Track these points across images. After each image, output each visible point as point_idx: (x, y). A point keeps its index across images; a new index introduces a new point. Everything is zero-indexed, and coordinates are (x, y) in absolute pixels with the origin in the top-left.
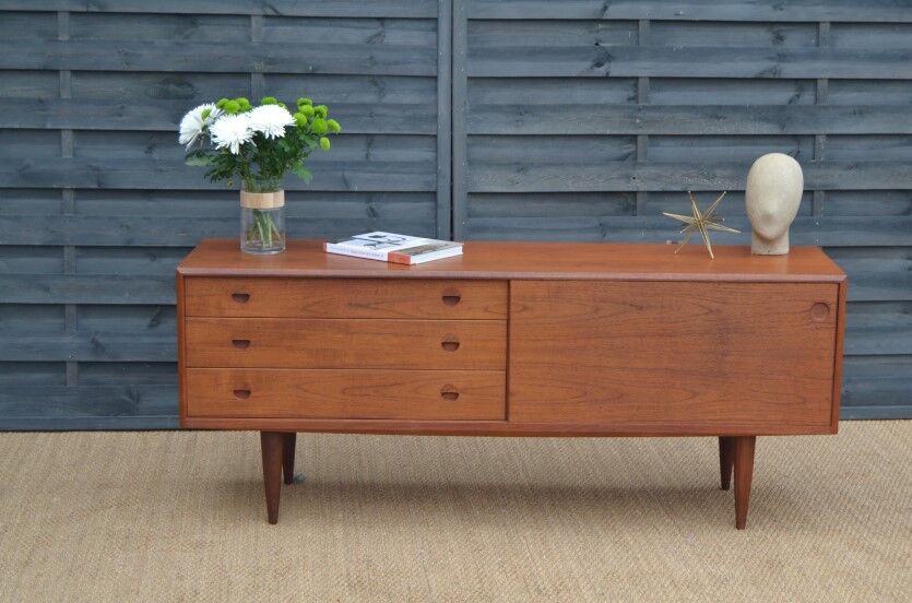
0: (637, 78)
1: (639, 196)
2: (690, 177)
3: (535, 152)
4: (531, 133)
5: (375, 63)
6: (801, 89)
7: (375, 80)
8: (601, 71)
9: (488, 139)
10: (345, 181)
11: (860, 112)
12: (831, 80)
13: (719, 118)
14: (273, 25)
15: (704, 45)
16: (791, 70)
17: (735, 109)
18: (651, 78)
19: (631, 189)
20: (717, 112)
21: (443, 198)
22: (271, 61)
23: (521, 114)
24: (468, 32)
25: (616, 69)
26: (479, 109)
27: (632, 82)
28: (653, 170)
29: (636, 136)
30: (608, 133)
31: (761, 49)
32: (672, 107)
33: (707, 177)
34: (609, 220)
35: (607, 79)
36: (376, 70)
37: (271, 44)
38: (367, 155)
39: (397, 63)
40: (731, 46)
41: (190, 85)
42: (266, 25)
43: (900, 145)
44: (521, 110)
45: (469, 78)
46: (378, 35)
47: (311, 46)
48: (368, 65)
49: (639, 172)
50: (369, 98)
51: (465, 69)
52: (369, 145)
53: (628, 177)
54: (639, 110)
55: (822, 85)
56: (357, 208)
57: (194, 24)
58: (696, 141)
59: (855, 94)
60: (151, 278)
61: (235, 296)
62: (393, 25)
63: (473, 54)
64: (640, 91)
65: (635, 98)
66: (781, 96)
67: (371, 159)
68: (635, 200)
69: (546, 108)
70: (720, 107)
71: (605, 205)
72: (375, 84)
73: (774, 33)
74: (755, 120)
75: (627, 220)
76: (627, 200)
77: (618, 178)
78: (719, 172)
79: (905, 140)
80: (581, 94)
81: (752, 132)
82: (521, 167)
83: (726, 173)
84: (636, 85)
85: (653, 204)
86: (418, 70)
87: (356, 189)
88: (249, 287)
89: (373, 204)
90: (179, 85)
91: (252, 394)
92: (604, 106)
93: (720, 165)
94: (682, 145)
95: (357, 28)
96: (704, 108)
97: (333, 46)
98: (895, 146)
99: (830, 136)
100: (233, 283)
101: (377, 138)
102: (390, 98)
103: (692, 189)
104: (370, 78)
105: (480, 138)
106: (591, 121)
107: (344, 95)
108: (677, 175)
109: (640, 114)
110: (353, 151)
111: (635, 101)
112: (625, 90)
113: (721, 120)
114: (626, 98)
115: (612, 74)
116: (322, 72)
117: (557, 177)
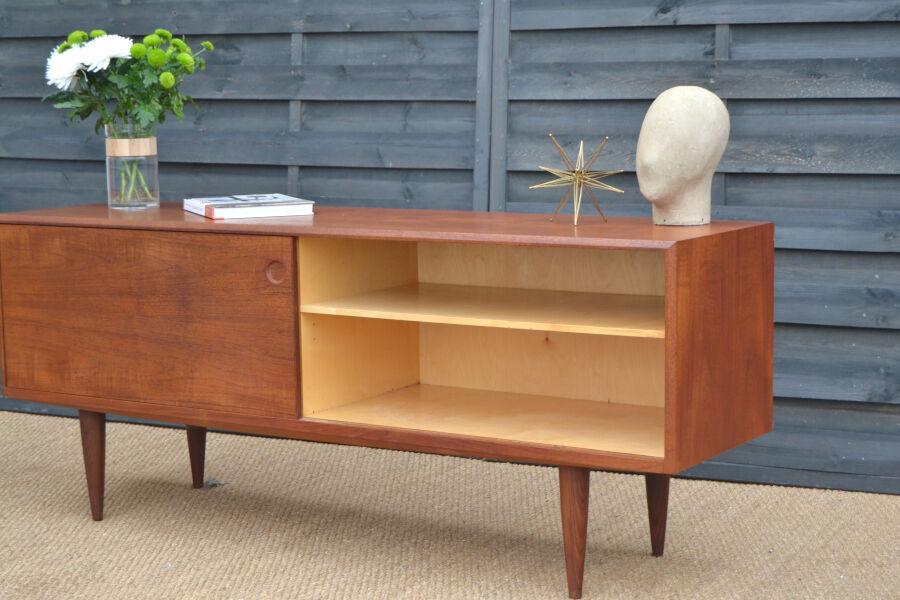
0: (713, 27)
2: (778, 154)
3: (588, 121)
4: (582, 97)
5: (414, 17)
7: (412, 36)
8: (666, 19)
9: (534, 105)
10: (379, 156)
13: (818, 76)
17: (841, 63)
18: (732, 26)
20: (814, 68)
21: (480, 176)
22: (309, 19)
23: (570, 75)
25: (686, 15)
26: (523, 68)
27: (707, 32)
32: (755, 62)
33: (803, 155)
35: (675, 28)
36: (414, 26)
38: (405, 126)
39: (436, 17)
41: (237, 49)
44: (566, 69)
45: (512, 32)
48: (407, 20)
50: (411, 58)
51: (508, 21)
52: (407, 114)
54: (713, 67)
56: (392, 187)
58: (791, 109)
64: (717, 43)
65: (712, 53)
67: (409, 130)
69: (601, 66)
70: (820, 61)
72: (415, 42)
74: (868, 78)
78: (820, 149)
80: (645, 49)
81: (865, 93)
82: (568, 140)
83: (830, 150)
84: (713, 35)
85: (734, 190)
86: (459, 24)
87: (390, 165)
89: (409, 185)
90: (226, 49)
92: (668, 64)
93: (821, 138)
94: (772, 113)
96: (798, 62)
101: (415, 106)
102: (431, 58)
103: (781, 170)
104: (410, 36)
105: (525, 105)
106: (653, 82)
107: (384, 56)
108: (763, 153)
109: (715, 73)
110: (390, 121)
111: (711, 56)
112: (701, 42)
113: (822, 79)
114: (702, 53)
115: (678, 23)
116: (360, 30)
117: (611, 152)
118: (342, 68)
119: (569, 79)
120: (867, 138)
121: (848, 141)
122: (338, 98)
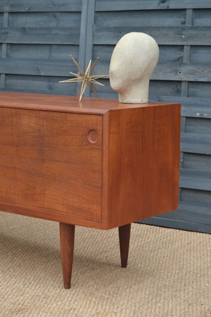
0: (185, 10)
1: (183, 84)
5: (55, 5)
7: (54, 14)
8: (164, 6)
10: (38, 70)
18: (194, 10)
19: (178, 80)
23: (120, 33)
25: (173, 4)
26: (100, 29)
28: (192, 68)
29: (183, 46)
32: (204, 27)
35: (168, 10)
38: (50, 56)
39: (64, 5)
45: (95, 12)
48: (51, 6)
49: (184, 69)
50: (53, 24)
52: (50, 50)
53: (176, 72)
54: (184, 29)
56: (43, 84)
64: (187, 18)
65: (184, 23)
67: (51, 58)
68: (181, 86)
72: (55, 17)
77: (170, 72)
84: (185, 14)
85: (192, 89)
87: (43, 74)
89: (51, 83)
101: (54, 47)
102: (62, 24)
104: (53, 14)
105: (101, 47)
107: (42, 23)
108: (206, 72)
109: (185, 32)
110: (43, 54)
111: (184, 24)
112: (180, 18)
114: (180, 23)
115: (170, 8)
116: (32, 11)
118: (24, 29)
119: (120, 34)
122: (22, 43)
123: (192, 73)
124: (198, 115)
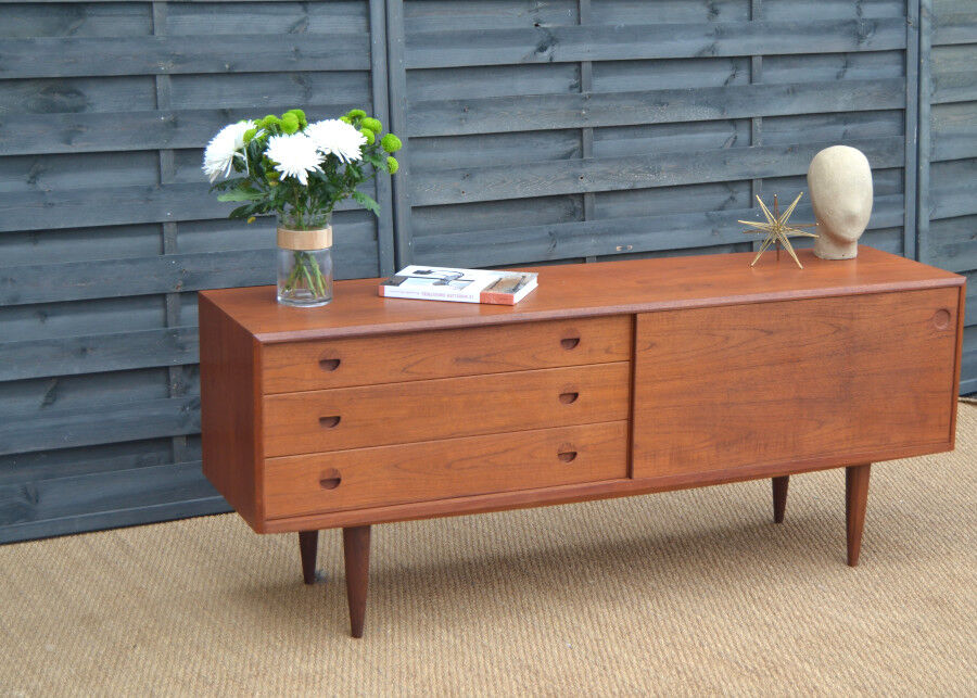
0: (579, 63)
1: (587, 199)
2: (634, 171)
3: (477, 154)
4: (475, 132)
5: (301, 57)
6: (737, 68)
7: (299, 76)
8: (544, 57)
9: (429, 142)
11: (794, 90)
12: (764, 57)
13: (662, 105)
14: (179, 14)
15: (643, 23)
16: (728, 47)
17: (678, 93)
18: (594, 63)
19: (579, 191)
20: (660, 98)
22: (179, 59)
23: (465, 111)
24: (406, 15)
25: (561, 53)
26: (419, 107)
27: (573, 68)
28: (600, 168)
29: (581, 129)
30: (554, 127)
31: (699, 25)
32: (618, 94)
33: (653, 172)
34: (560, 227)
35: (552, 65)
36: (304, 65)
37: (178, 38)
39: (325, 56)
40: (669, 22)
42: (170, 14)
43: (828, 124)
44: (465, 106)
45: (408, 71)
46: (301, 22)
47: (225, 39)
48: (294, 59)
49: (587, 170)
50: (296, 99)
51: (404, 60)
53: (576, 177)
54: (584, 99)
55: (757, 62)
57: (80, 15)
58: (639, 131)
59: (786, 71)
60: (46, 343)
61: (323, 362)
62: (319, 10)
63: (413, 41)
64: (583, 78)
65: (579, 87)
66: (716, 77)
68: (583, 203)
69: (490, 102)
70: (663, 92)
71: (553, 211)
72: (301, 81)
73: (708, 7)
74: (696, 104)
75: (575, 226)
76: (574, 204)
77: (567, 179)
78: (664, 165)
79: (832, 119)
80: (522, 84)
81: (694, 118)
82: (468, 173)
83: (672, 165)
84: (579, 72)
85: (600, 206)
86: (351, 63)
88: (340, 350)
91: (343, 482)
92: (549, 97)
93: (664, 157)
95: (276, 14)
96: (649, 93)
97: (251, 37)
98: (824, 125)
99: (766, 119)
100: (321, 347)
102: (319, 98)
103: (639, 186)
104: (297, 76)
105: (420, 142)
106: (536, 115)
107: (265, 97)
108: (624, 172)
109: (586, 105)
111: (576, 90)
112: (568, 77)
113: (665, 107)
114: (567, 87)
115: (555, 60)
116: (241, 71)
117: (504, 182)
119: (464, 115)
120: (697, 154)
121: (683, 158)
123: (604, 177)
124: (618, 249)
